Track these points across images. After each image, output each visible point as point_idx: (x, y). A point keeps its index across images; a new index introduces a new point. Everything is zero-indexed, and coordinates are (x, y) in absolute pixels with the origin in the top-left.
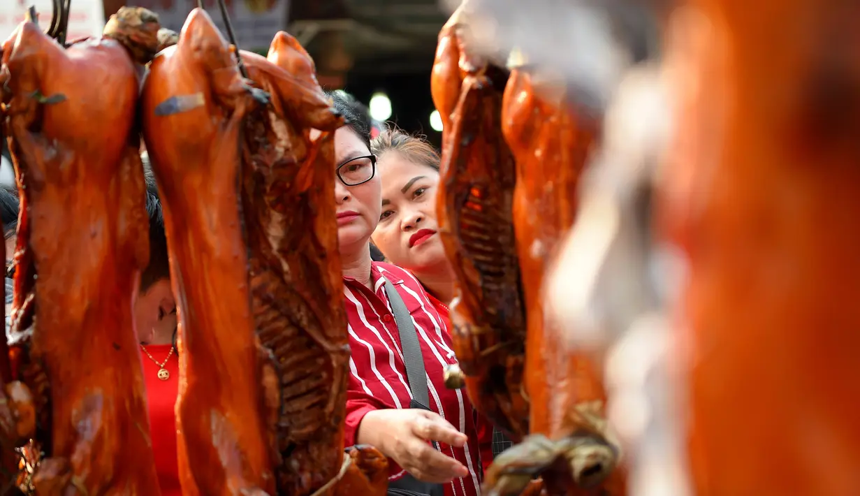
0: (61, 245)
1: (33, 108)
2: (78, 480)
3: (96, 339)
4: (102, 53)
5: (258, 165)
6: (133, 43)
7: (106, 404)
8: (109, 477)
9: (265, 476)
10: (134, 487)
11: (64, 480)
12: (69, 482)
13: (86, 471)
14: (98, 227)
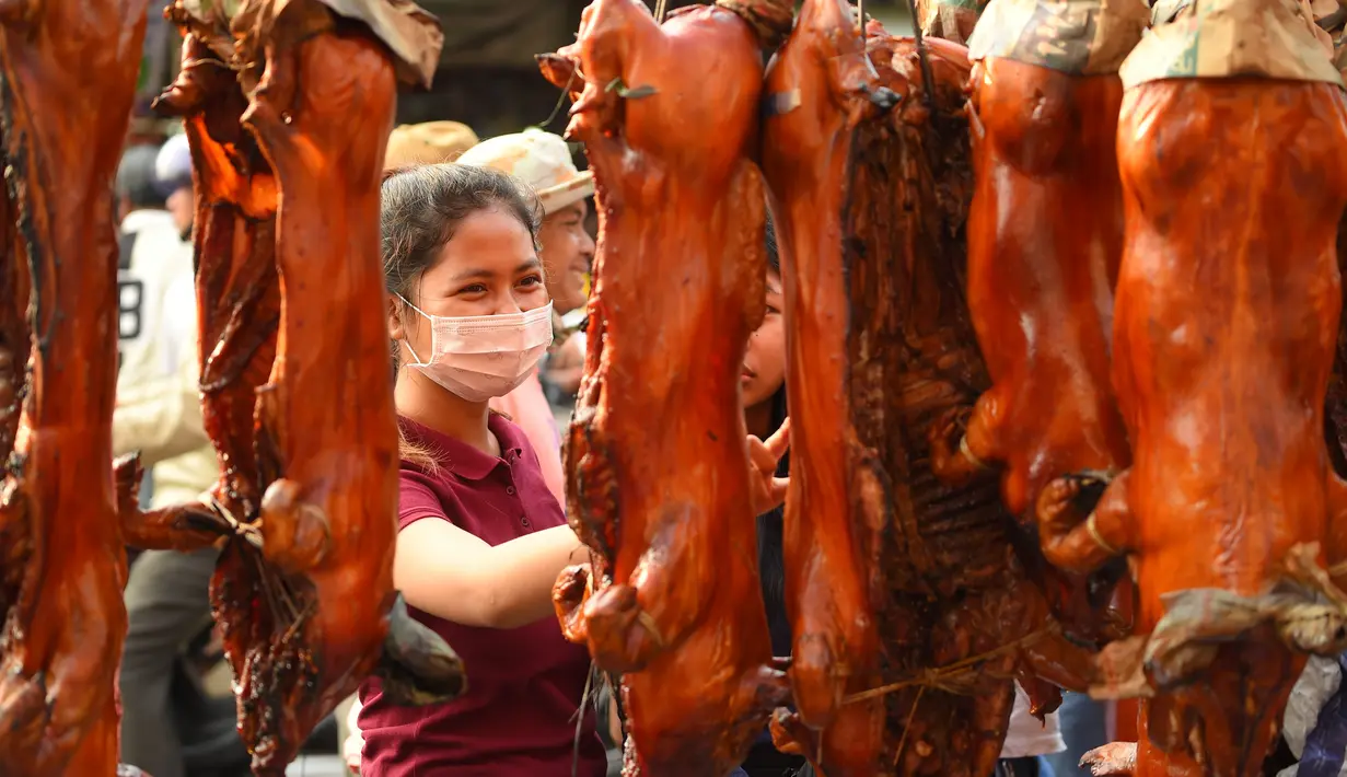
0: (640, 294)
1: (611, 103)
2: (647, 619)
3: (683, 425)
4: (712, 31)
5: (943, 197)
6: (758, 18)
7: (695, 514)
8: (692, 617)
9: (861, 623)
10: (729, 629)
11: (626, 618)
12: (635, 620)
13: (661, 606)
14: (695, 268)
